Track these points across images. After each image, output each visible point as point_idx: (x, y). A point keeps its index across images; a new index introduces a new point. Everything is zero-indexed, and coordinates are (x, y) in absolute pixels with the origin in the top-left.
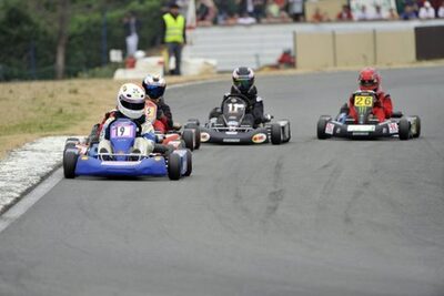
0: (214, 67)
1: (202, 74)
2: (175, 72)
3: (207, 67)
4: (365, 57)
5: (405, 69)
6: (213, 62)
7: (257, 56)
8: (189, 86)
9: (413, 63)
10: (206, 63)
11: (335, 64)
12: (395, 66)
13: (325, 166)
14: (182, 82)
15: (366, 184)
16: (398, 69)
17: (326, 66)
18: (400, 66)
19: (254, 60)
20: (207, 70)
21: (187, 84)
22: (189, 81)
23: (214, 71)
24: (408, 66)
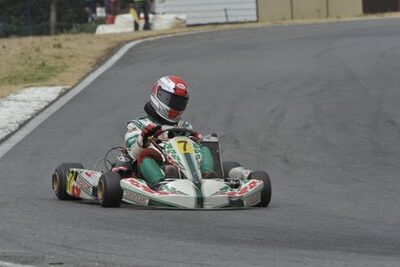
0: (184, 22)
1: (174, 28)
3: (177, 21)
4: (318, 10)
5: (352, 22)
6: (183, 17)
7: (225, 10)
8: (160, 39)
9: (360, 15)
10: (177, 18)
11: (292, 18)
12: (341, 20)
14: (152, 36)
16: (346, 22)
17: (284, 19)
18: (348, 19)
19: (223, 14)
20: (179, 24)
21: (158, 37)
22: (160, 34)
23: (184, 25)
24: (354, 19)
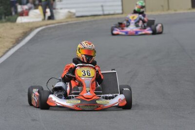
0: (74, 14)
1: (67, 18)
2: (51, 17)
3: (70, 14)
4: (162, 6)
5: (184, 13)
6: (73, 11)
7: (102, 6)
8: (58, 26)
9: (190, 9)
10: (69, 12)
12: (178, 12)
13: (129, 72)
14: (52, 24)
15: (150, 83)
16: (180, 14)
18: (182, 11)
19: (100, 9)
20: (71, 15)
21: (57, 25)
22: (58, 23)
23: (74, 16)
24: (186, 11)
